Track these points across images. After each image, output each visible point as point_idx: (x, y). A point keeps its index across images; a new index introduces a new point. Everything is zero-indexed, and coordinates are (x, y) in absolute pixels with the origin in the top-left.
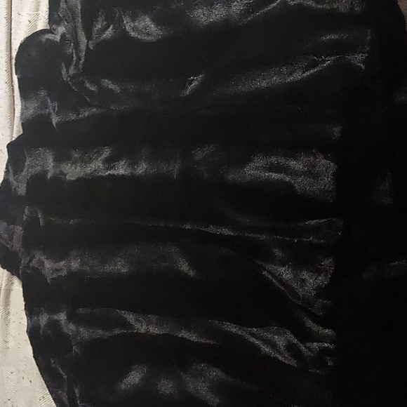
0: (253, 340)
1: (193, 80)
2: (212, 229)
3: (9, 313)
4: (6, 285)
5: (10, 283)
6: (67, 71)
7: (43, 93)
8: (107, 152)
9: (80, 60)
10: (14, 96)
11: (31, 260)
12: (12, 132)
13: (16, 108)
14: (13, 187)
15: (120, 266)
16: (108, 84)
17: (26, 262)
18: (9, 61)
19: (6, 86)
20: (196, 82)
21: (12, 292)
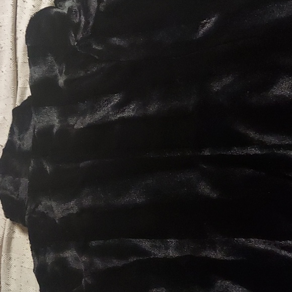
0: (284, 253)
1: (206, 23)
2: (236, 151)
3: (10, 259)
4: (8, 234)
5: (12, 232)
6: (76, 36)
7: (50, 58)
8: (116, 99)
9: (89, 23)
10: (17, 71)
11: (37, 206)
12: (15, 101)
13: (19, 80)
14: (17, 147)
15: (135, 197)
16: (116, 41)
17: (32, 208)
18: (14, 42)
19: (11, 62)
20: (209, 24)
21: (13, 240)
